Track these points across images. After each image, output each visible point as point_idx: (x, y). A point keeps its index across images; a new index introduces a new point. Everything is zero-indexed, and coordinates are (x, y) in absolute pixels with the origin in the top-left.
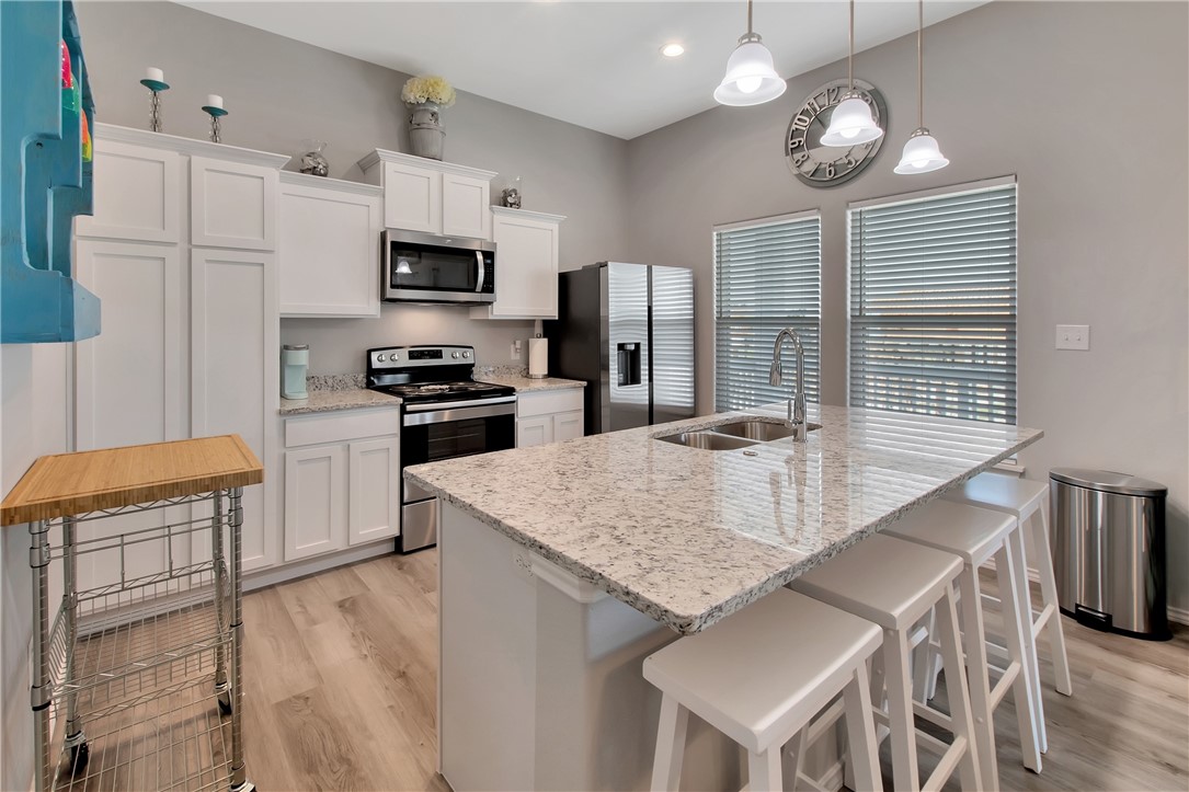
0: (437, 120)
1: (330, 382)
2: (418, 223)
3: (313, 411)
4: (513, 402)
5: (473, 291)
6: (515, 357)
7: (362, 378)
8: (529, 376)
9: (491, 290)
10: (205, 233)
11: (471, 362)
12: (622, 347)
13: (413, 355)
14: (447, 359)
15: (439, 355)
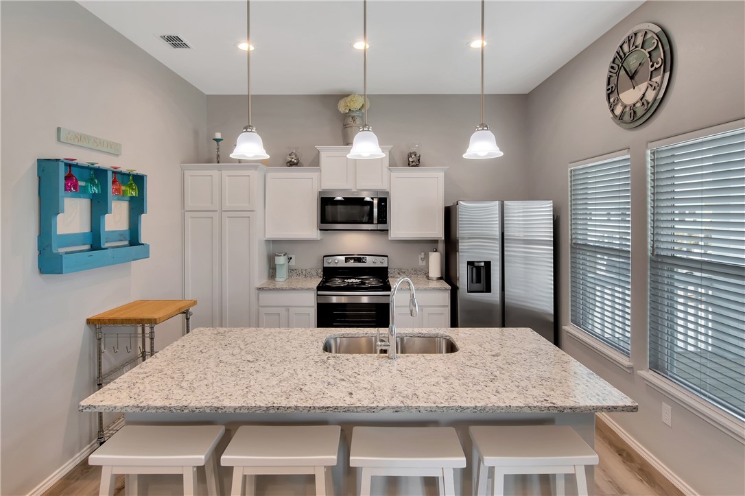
0: (355, 121)
1: (304, 273)
2: (341, 184)
3: (270, 290)
4: (389, 296)
5: (372, 223)
6: (422, 263)
7: (320, 272)
8: (428, 277)
9: (385, 222)
10: (227, 204)
11: (385, 266)
12: (471, 263)
13: (348, 260)
14: (369, 263)
15: (364, 260)
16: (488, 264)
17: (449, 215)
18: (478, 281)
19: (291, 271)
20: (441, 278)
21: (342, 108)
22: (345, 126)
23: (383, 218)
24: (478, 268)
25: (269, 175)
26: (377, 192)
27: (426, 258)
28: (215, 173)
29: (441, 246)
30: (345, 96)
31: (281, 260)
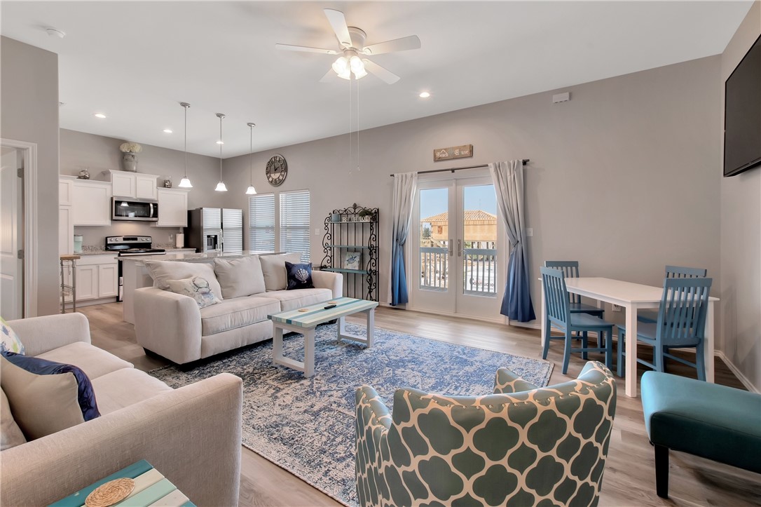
0: (134, 158)
5: (150, 217)
6: (171, 240)
7: (104, 245)
8: (176, 247)
9: (157, 217)
11: (150, 242)
12: (208, 236)
13: (124, 239)
14: (139, 241)
15: (136, 239)
16: (216, 236)
18: (211, 245)
20: (184, 247)
21: (125, 150)
22: (124, 160)
23: (156, 214)
24: (211, 239)
27: (176, 237)
29: (181, 231)
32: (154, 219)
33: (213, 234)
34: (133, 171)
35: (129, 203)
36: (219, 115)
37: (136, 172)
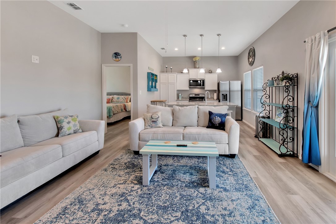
0: (197, 63)
3: (179, 100)
5: (201, 86)
6: (212, 96)
7: (189, 97)
8: (214, 99)
9: (204, 86)
10: (169, 82)
11: (204, 96)
12: (223, 94)
13: (195, 95)
14: (200, 96)
15: (199, 95)
16: (226, 95)
17: (218, 84)
18: (225, 99)
19: (182, 97)
20: (217, 99)
21: (194, 60)
22: (195, 64)
23: (203, 85)
24: (225, 96)
25: (178, 75)
26: (202, 79)
27: (213, 95)
28: (167, 75)
29: (217, 92)
30: (195, 57)
31: (180, 95)
32: (203, 87)
33: (225, 93)
34: (197, 68)
35: (193, 81)
36: (201, 35)
37: (198, 68)
